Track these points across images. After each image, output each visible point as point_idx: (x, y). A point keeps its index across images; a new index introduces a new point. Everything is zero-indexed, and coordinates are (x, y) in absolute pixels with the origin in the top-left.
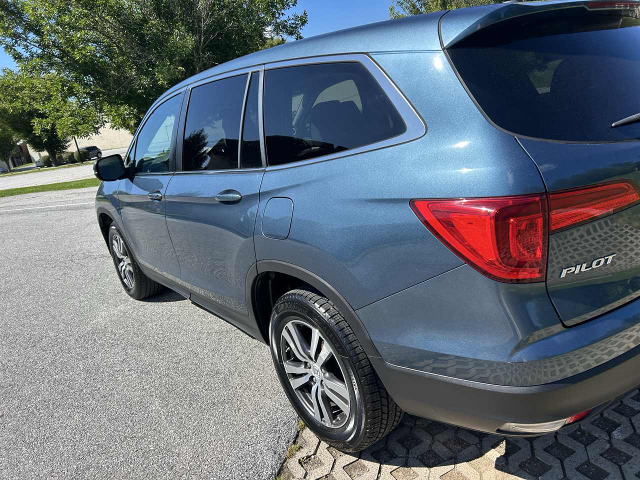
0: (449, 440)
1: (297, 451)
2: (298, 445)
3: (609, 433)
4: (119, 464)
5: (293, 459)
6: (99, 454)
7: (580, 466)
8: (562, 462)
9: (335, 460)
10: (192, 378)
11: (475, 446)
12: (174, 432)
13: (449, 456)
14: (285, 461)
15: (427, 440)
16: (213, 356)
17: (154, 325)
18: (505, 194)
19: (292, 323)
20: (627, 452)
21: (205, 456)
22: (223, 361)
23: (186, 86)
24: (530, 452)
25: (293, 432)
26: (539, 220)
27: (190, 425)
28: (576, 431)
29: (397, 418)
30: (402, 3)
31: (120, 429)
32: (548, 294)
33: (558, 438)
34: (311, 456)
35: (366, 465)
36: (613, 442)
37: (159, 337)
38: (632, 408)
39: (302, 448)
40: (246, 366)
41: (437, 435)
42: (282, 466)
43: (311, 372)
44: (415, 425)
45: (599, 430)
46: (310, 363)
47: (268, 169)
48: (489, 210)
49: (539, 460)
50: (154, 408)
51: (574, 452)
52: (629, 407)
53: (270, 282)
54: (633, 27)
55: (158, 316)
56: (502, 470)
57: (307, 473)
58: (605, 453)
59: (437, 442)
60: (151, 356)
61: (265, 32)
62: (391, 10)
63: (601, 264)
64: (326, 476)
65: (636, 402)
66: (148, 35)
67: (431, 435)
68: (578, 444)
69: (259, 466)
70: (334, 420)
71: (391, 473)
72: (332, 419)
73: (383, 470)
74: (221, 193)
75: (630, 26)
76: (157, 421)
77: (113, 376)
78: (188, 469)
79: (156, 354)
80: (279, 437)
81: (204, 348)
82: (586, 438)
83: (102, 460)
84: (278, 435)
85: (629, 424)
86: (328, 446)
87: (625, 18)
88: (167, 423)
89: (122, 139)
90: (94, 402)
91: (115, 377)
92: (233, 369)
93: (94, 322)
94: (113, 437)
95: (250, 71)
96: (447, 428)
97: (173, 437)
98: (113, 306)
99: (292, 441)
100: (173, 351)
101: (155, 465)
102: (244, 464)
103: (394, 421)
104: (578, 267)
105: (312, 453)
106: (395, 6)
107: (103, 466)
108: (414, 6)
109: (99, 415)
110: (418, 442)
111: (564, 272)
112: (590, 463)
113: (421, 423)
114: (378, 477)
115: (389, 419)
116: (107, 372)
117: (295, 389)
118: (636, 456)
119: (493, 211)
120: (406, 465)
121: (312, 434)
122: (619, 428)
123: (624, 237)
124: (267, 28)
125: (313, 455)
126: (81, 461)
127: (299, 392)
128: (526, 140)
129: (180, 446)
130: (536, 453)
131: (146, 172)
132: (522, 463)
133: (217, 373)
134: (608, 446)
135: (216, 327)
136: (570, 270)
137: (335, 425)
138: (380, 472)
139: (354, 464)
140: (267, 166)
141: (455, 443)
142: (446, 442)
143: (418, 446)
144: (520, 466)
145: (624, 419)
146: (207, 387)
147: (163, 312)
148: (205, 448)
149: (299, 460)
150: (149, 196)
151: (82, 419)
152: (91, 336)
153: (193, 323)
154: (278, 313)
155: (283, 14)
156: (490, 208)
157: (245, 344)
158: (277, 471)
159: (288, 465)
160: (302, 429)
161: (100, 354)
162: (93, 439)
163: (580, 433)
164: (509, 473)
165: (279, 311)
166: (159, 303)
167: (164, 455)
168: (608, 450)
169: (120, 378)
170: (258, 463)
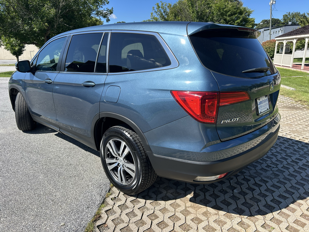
0: (173, 192)
1: (110, 195)
2: (110, 193)
3: (233, 191)
4: (26, 199)
5: (109, 198)
6: (15, 195)
7: (222, 201)
8: (215, 200)
9: (127, 199)
10: (59, 166)
11: (183, 194)
12: (52, 187)
13: (173, 198)
14: (105, 199)
15: (165, 192)
16: (68, 158)
17: (36, 143)
18: (205, 91)
19: (112, 140)
20: (239, 197)
21: (69, 196)
22: (73, 160)
23: (70, 34)
24: (204, 196)
25: (108, 188)
26: (216, 101)
27: (60, 184)
28: (221, 190)
29: (154, 179)
30: (157, 12)
31: (24, 186)
32: (216, 128)
33: (214, 192)
34: (116, 197)
35: (140, 201)
36: (234, 193)
37: (39, 149)
38: (241, 183)
39: (112, 194)
40: (84, 162)
41: (168, 191)
42: (104, 201)
43: (118, 162)
44: (160, 187)
45: (229, 189)
46: (119, 157)
47: (109, 74)
48: (199, 96)
49: (207, 199)
50: (41, 178)
51: (220, 196)
52: (240, 182)
53: (103, 123)
54: (253, 39)
55: (38, 140)
56: (193, 202)
57: (114, 203)
58: (231, 197)
59: (168, 193)
60: (36, 156)
61: (91, 14)
62: (152, 14)
63: (235, 120)
64: (123, 204)
65: (243, 181)
66: (31, 5)
67: (166, 190)
68: (222, 194)
69: (94, 200)
70: (127, 181)
71: (150, 203)
72: (126, 181)
73: (147, 202)
74: (85, 82)
75: (252, 38)
76: (43, 183)
77: (17, 164)
78: (61, 201)
79: (39, 156)
80: (102, 190)
81: (63, 154)
82: (224, 192)
83: (17, 197)
84: (101, 189)
85: (240, 188)
86: (123, 194)
87: (250, 35)
88: (48, 183)
89: (5, 55)
90: (9, 174)
91: (18, 165)
92: (78, 163)
93: (3, 140)
94: (21, 188)
95: (104, 32)
96: (173, 188)
97: (52, 189)
98: (12, 134)
99: (108, 191)
100: (48, 155)
101: (44, 199)
102: (87, 199)
103: (153, 180)
104: (227, 120)
105: (117, 196)
106: (153, 13)
107: (18, 200)
108: (162, 14)
109: (13, 180)
110: (161, 193)
111: (223, 121)
112: (225, 200)
113: (162, 186)
114: (145, 205)
115: (151, 179)
116: (14, 162)
117: (110, 170)
118: (242, 198)
119: (200, 96)
120: (156, 200)
121: (116, 189)
122: (236, 189)
123: (242, 118)
124: (93, 12)
125: (117, 197)
126: (6, 198)
127: (112, 171)
128: (214, 73)
129: (56, 193)
130: (206, 197)
131: (41, 70)
132: (201, 200)
133: (71, 165)
134: (232, 195)
135: (68, 146)
136: (225, 121)
137: (127, 183)
138: (145, 203)
139: (135, 200)
140: (109, 72)
141: (175, 193)
142: (172, 193)
143: (161, 194)
144: (200, 201)
145: (238, 186)
146: (66, 170)
147: (40, 138)
148: (68, 193)
149: (111, 199)
150: (45, 81)
151: (4, 181)
152: (2, 147)
153: (56, 144)
154: (106, 136)
155: (102, 7)
156: (200, 95)
157: (83, 154)
158: (102, 202)
159: (106, 200)
160: (112, 187)
161: (9, 155)
162: (11, 189)
163: (222, 190)
164: (196, 203)
165: (107, 135)
166: (38, 134)
167: (48, 196)
168: (232, 196)
169: (21, 165)
170: (93, 199)
